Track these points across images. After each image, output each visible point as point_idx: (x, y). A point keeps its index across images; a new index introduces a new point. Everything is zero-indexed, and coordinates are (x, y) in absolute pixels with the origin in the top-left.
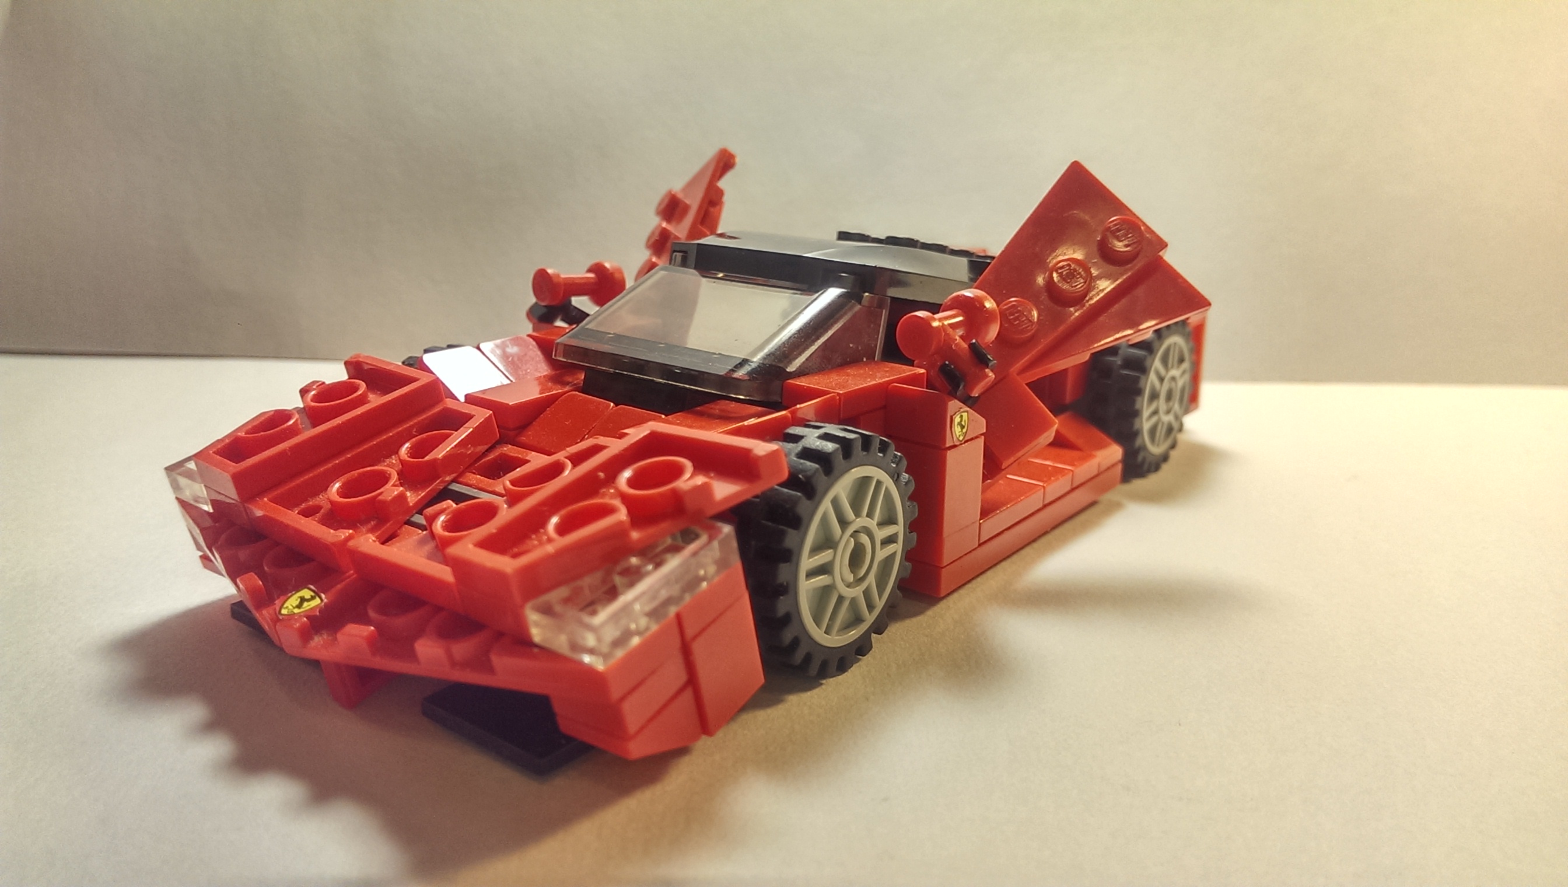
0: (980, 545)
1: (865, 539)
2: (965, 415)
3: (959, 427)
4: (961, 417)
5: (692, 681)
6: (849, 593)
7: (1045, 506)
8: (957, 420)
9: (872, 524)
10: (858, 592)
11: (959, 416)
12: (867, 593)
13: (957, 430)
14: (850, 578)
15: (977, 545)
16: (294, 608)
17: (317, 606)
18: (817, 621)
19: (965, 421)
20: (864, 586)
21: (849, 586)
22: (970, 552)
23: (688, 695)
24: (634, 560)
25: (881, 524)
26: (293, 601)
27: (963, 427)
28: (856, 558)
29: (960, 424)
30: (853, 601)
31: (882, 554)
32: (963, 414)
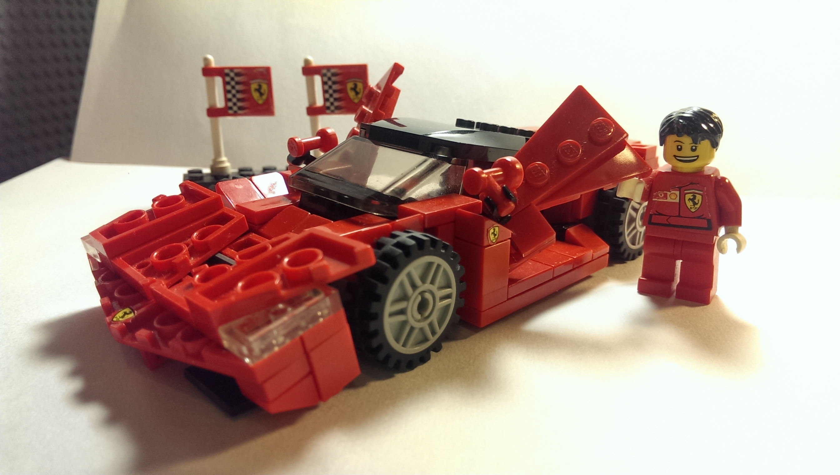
0: (508, 299)
1: (428, 296)
2: (497, 229)
3: (493, 235)
4: (494, 230)
5: (312, 373)
6: (417, 325)
7: (554, 278)
8: (492, 231)
9: (434, 288)
10: (425, 324)
11: (493, 229)
12: (431, 325)
13: (492, 237)
14: (419, 317)
15: (506, 299)
16: (120, 317)
17: (131, 318)
18: (397, 340)
19: (497, 232)
20: (429, 321)
21: (419, 321)
22: (502, 303)
23: (310, 379)
24: (281, 306)
25: (441, 288)
26: (121, 314)
27: (495, 235)
28: (422, 306)
29: (493, 233)
30: (422, 330)
31: (441, 304)
32: (495, 228)
